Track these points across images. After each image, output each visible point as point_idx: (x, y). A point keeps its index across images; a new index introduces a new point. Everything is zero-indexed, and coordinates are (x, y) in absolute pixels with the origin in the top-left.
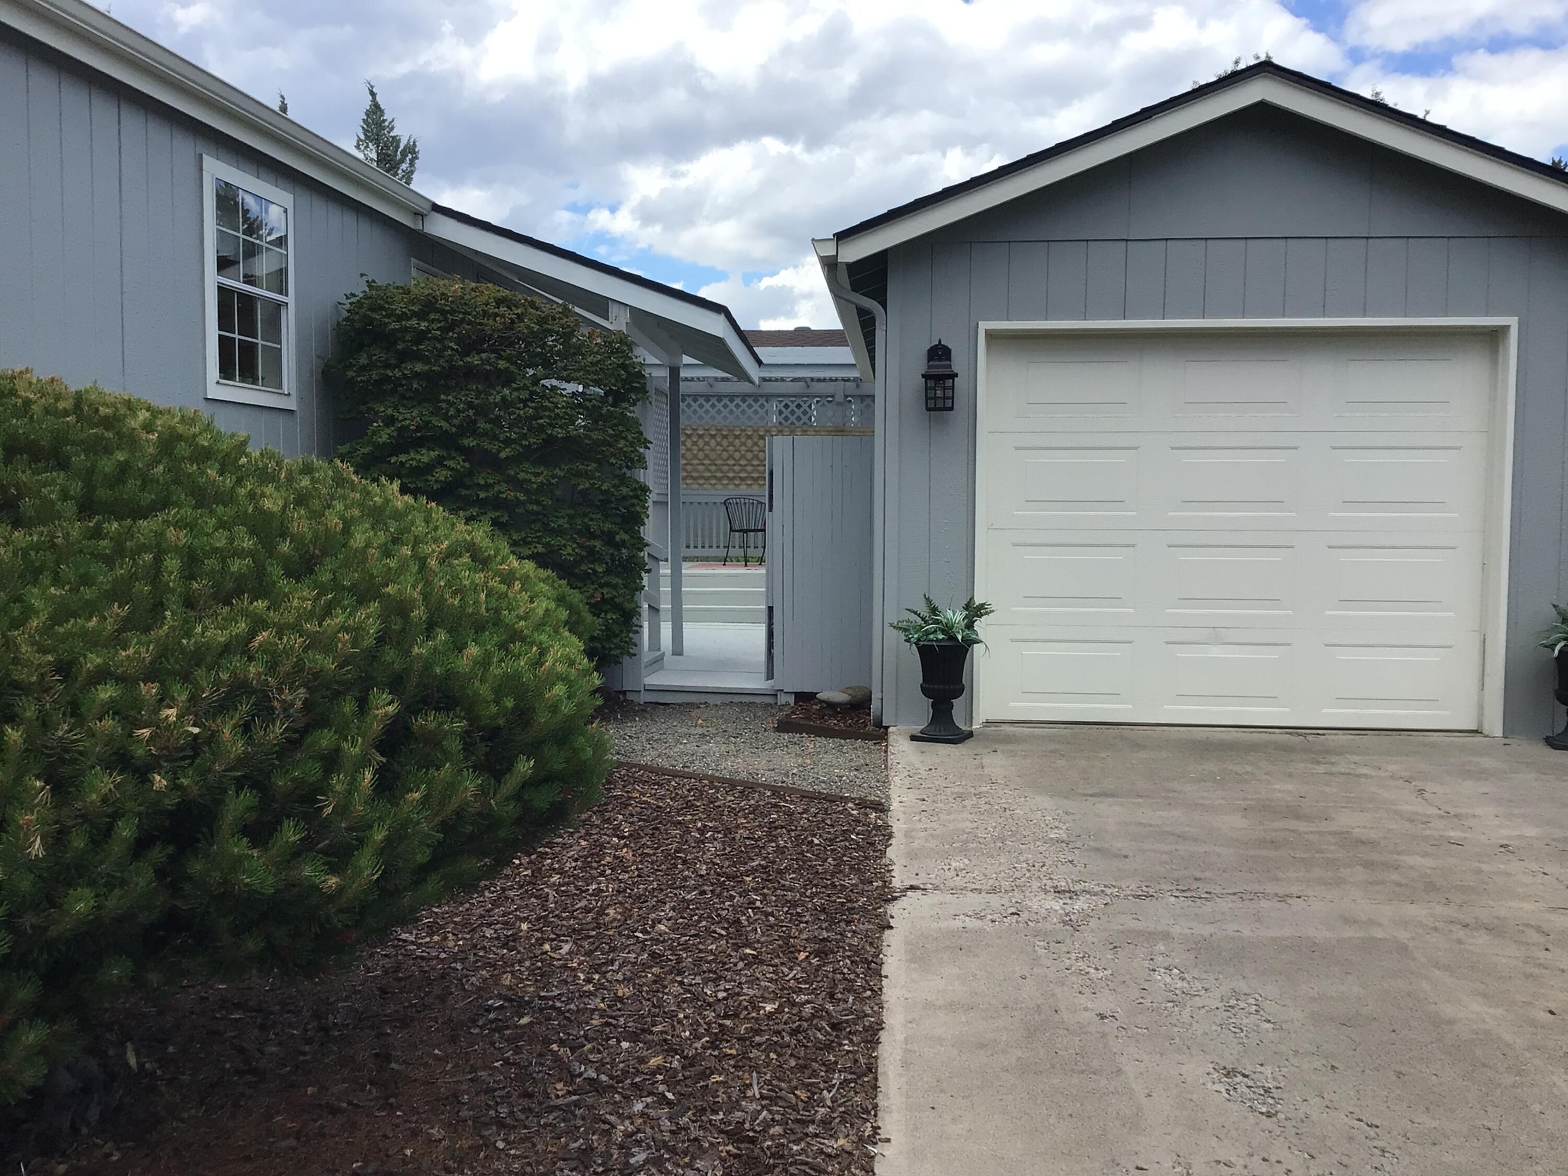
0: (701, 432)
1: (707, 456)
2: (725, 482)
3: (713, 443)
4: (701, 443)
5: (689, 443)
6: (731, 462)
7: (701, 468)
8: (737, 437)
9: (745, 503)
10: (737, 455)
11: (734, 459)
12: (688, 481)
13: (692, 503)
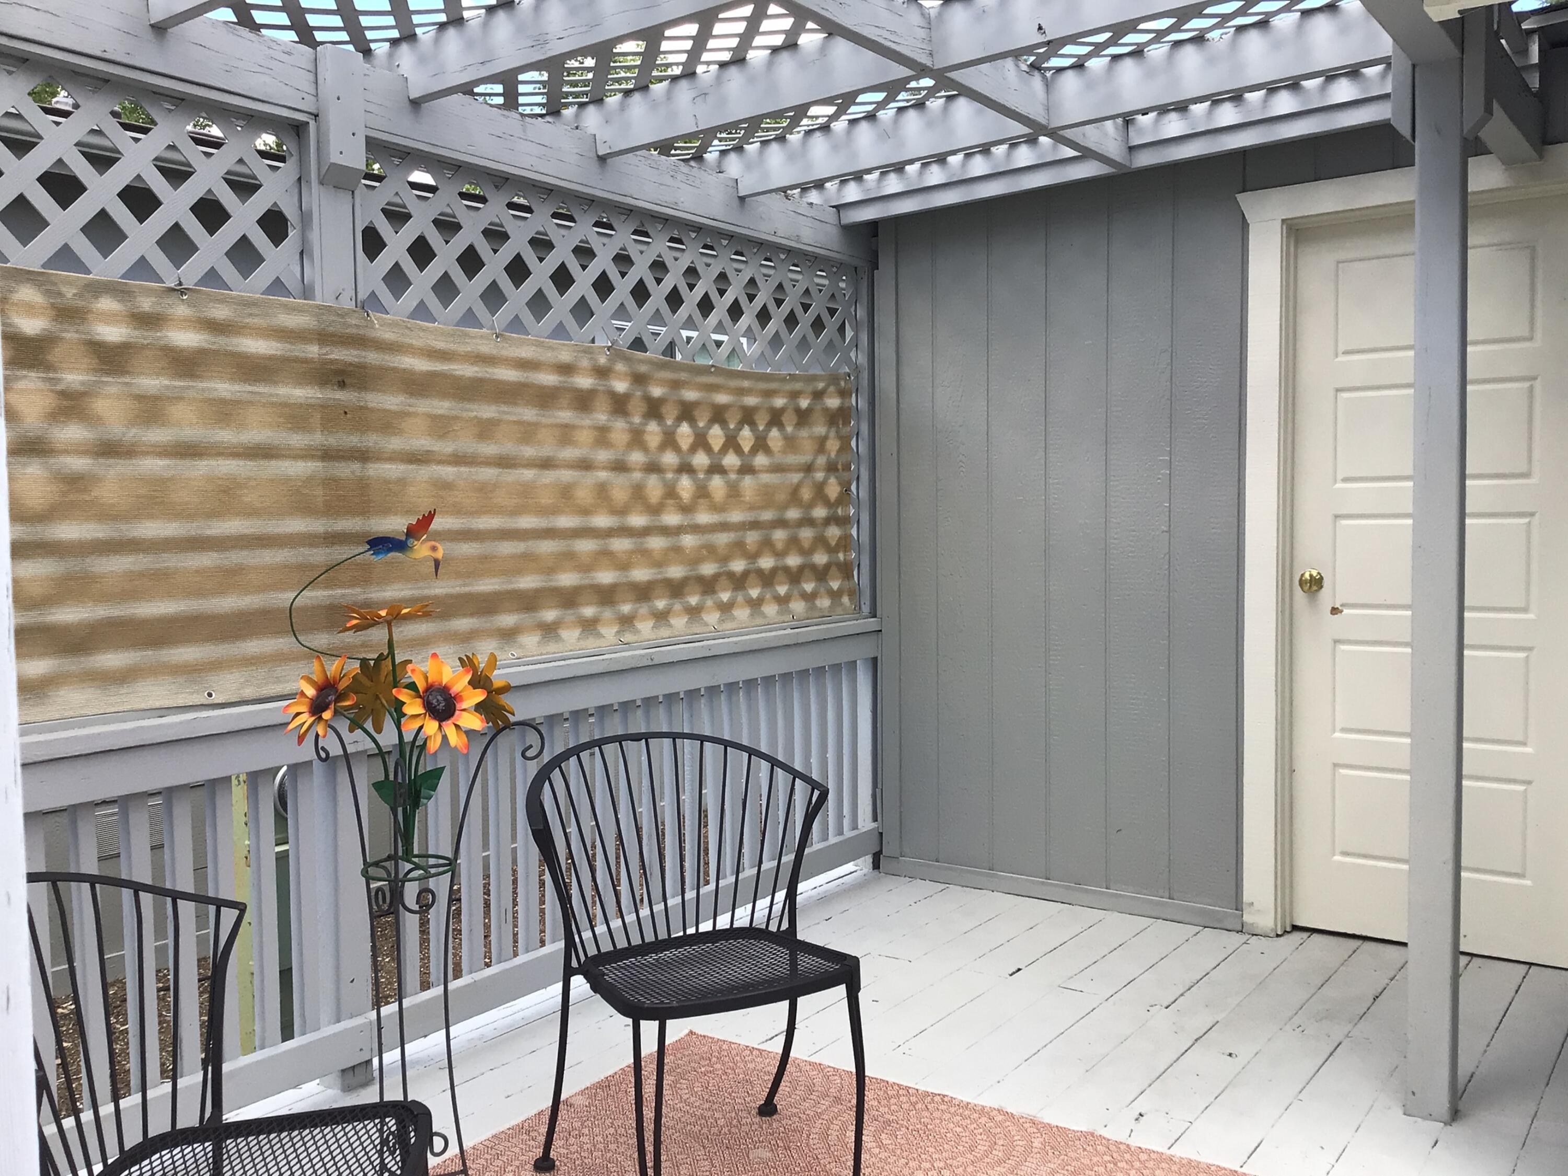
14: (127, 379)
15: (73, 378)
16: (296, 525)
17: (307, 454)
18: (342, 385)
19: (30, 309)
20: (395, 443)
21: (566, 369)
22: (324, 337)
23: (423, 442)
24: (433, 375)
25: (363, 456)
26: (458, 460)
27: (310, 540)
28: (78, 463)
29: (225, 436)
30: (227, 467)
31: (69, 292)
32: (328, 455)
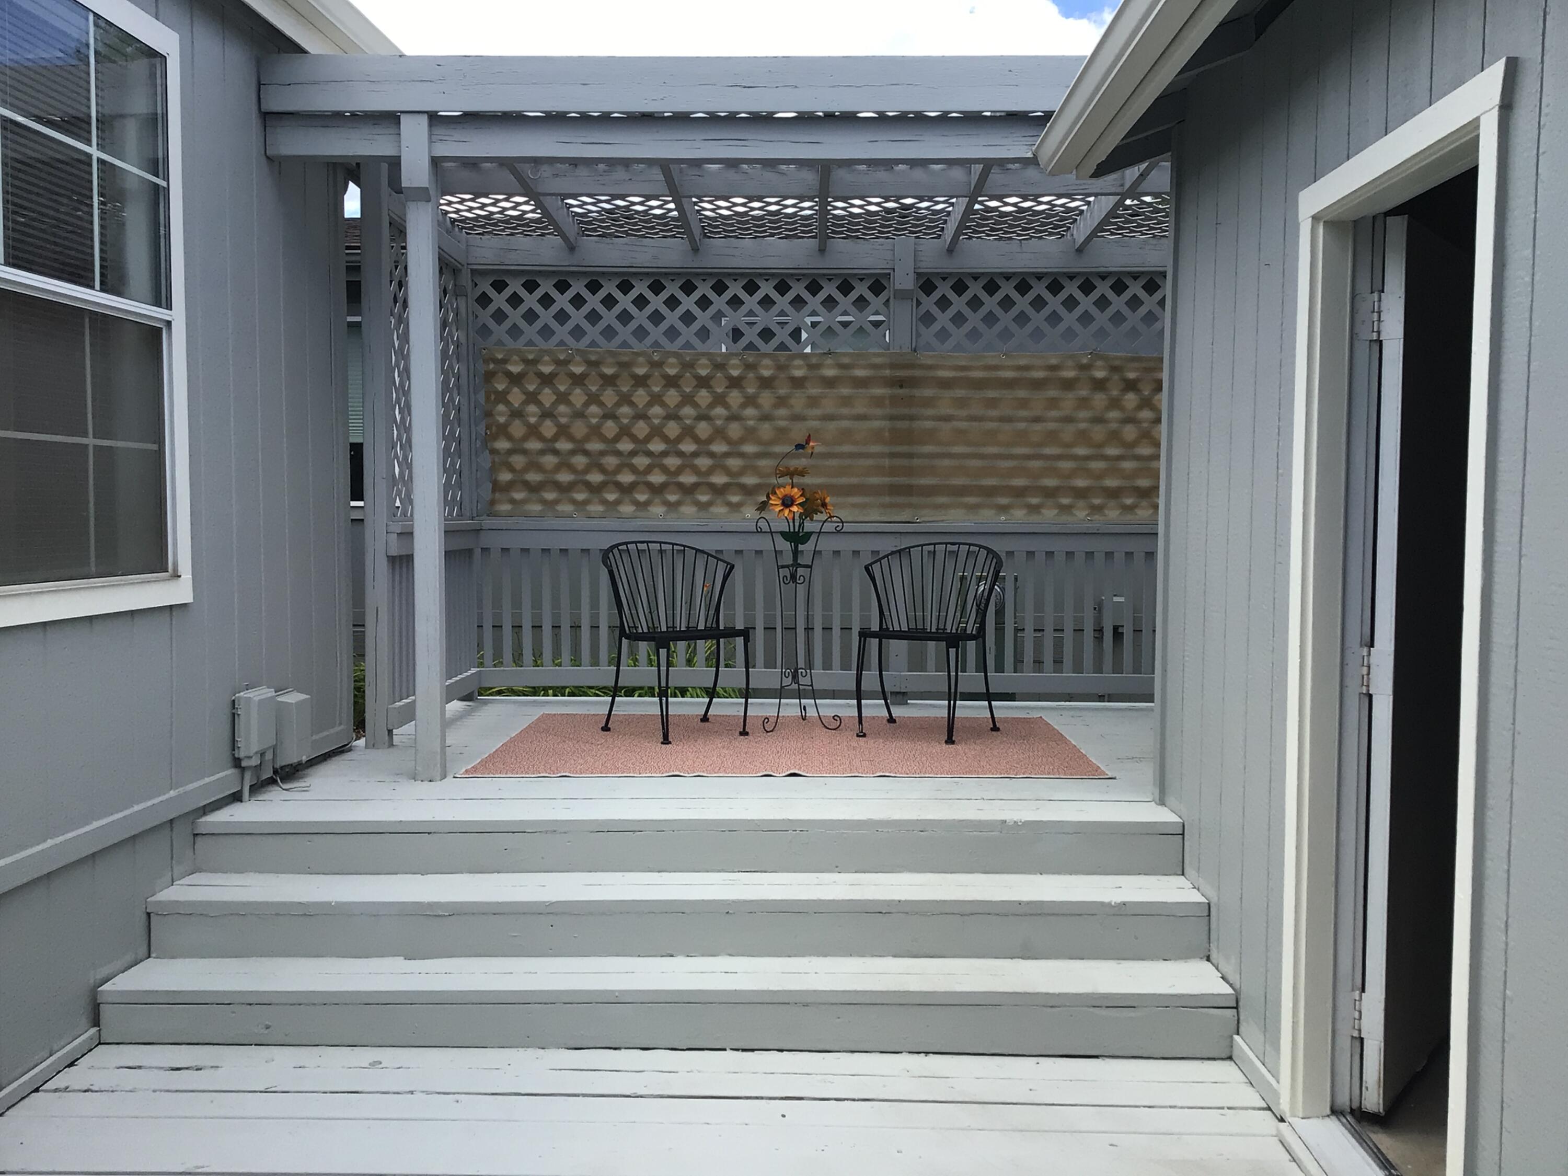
0: (547, 369)
1: (563, 431)
2: (611, 497)
3: (578, 397)
4: (547, 397)
5: (516, 397)
6: (625, 446)
7: (550, 460)
8: (641, 382)
9: (661, 551)
10: (641, 429)
11: (634, 439)
12: (519, 496)
13: (525, 551)
14: (803, 390)
15: (782, 392)
16: (875, 449)
17: (884, 418)
18: (901, 387)
19: (767, 367)
20: (930, 412)
21: (1053, 368)
22: (893, 366)
23: (948, 410)
24: (954, 378)
25: (912, 418)
26: (972, 418)
27: (881, 455)
28: (782, 423)
29: (845, 411)
30: (845, 424)
31: (782, 360)
32: (892, 418)
